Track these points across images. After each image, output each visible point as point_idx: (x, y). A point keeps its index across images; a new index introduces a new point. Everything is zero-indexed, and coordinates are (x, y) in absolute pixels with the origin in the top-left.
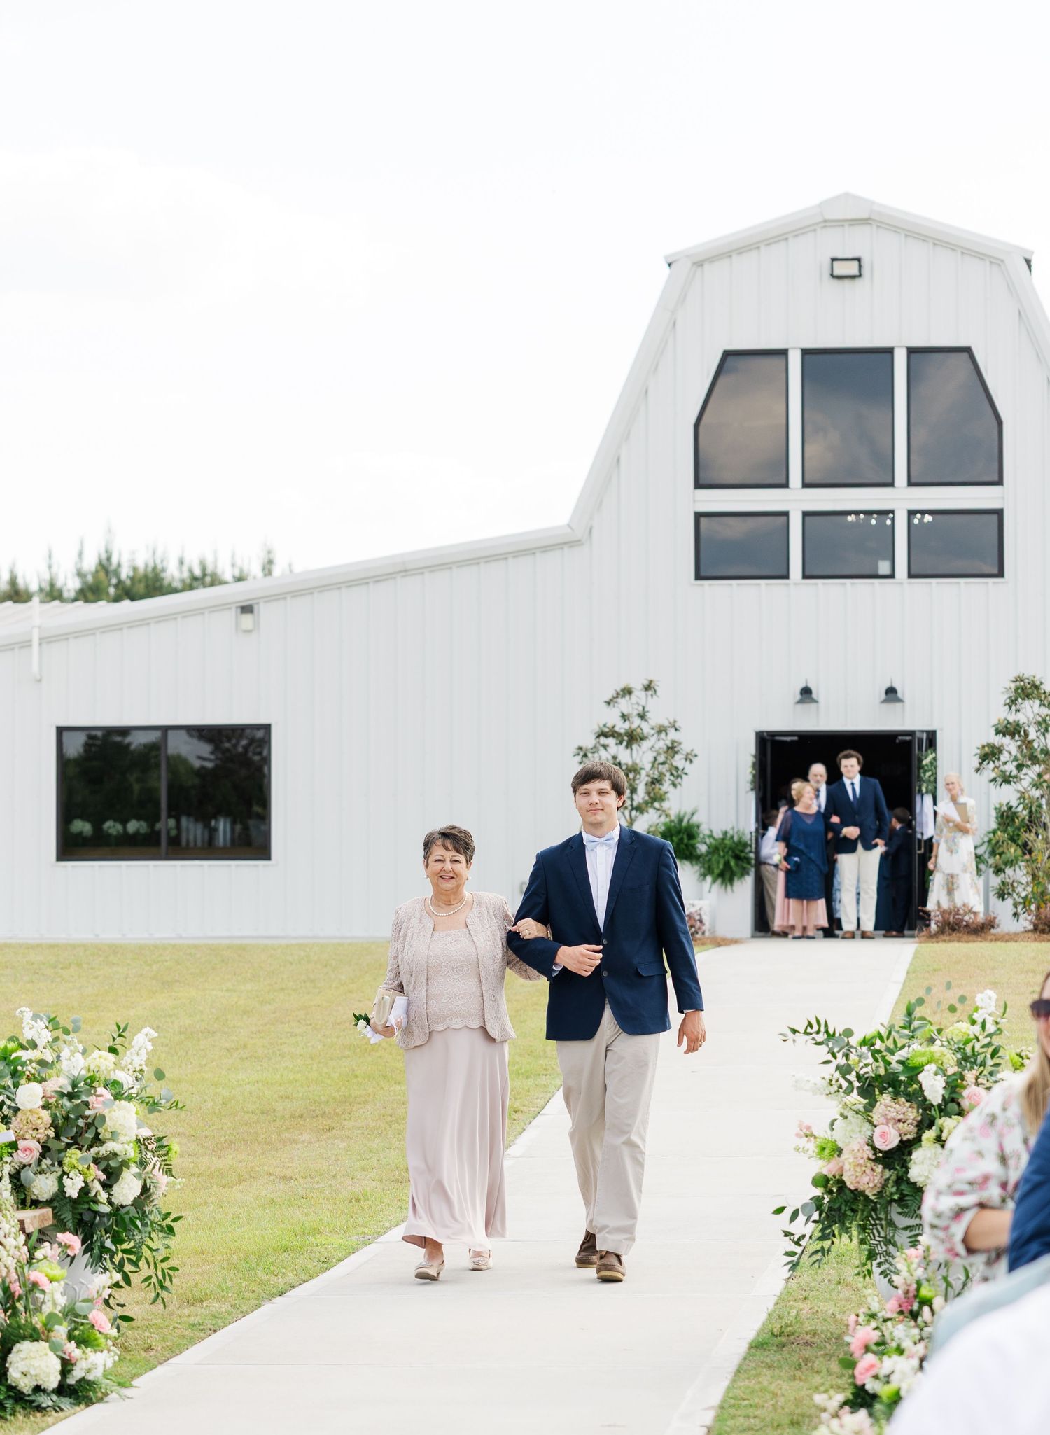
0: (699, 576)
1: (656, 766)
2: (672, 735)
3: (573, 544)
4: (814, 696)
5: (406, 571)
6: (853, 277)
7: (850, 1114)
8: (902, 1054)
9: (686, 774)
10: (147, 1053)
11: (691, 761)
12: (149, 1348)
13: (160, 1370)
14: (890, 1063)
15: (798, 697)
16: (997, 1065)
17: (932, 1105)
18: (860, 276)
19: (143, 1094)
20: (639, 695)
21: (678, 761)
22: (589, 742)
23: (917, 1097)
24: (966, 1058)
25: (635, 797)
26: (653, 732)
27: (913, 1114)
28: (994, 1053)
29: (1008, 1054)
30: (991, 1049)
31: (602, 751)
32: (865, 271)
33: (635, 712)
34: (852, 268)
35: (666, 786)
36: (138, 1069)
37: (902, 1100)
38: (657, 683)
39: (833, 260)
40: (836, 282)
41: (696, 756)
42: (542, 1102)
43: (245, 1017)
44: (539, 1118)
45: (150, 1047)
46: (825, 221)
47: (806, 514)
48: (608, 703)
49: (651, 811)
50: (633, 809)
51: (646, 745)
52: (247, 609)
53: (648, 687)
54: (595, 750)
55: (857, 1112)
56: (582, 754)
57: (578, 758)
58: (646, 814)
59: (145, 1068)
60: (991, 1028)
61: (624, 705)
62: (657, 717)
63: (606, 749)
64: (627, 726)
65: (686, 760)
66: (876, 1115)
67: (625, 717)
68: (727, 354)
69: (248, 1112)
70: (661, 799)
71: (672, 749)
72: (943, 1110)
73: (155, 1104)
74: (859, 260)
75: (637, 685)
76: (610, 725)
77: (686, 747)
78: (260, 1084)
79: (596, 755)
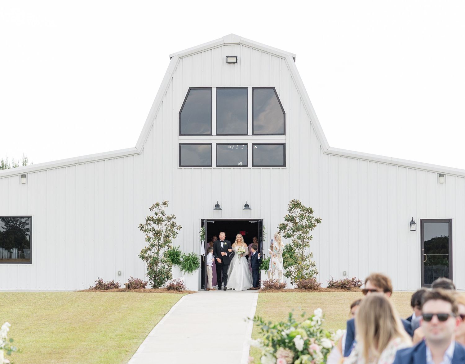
0: (180, 166)
1: (167, 231)
2: (173, 220)
3: (138, 154)
4: (220, 207)
5: (79, 163)
6: (235, 63)
7: (268, 354)
8: (288, 332)
9: (178, 234)
10: (7, 332)
11: (179, 230)
14: (282, 335)
15: (215, 207)
16: (321, 336)
17: (298, 351)
18: (237, 62)
19: (7, 347)
20: (162, 206)
21: (175, 229)
22: (144, 222)
23: (293, 347)
24: (311, 334)
25: (160, 242)
26: (166, 219)
27: (291, 354)
28: (321, 332)
29: (326, 332)
30: (319, 330)
31: (149, 226)
32: (238, 61)
33: (160, 212)
34: (234, 60)
35: (171, 238)
36: (4, 337)
37: (287, 349)
38: (168, 202)
39: (227, 57)
40: (228, 64)
41: (181, 227)
42: (136, 349)
43: (27, 318)
44: (135, 354)
45: (8, 330)
46: (224, 43)
47: (217, 144)
48: (151, 209)
49: (166, 247)
50: (159, 246)
51: (164, 223)
52: (23, 176)
53: (165, 204)
54: (146, 225)
55: (271, 353)
56: (141, 226)
57: (140, 228)
58: (164, 248)
59: (6, 337)
60: (319, 323)
61: (156, 210)
62: (168, 214)
63: (150, 225)
64: (157, 217)
65: (178, 229)
66: (278, 354)
67: (156, 214)
68: (191, 89)
69: (31, 352)
70: (169, 242)
71: (173, 225)
72: (302, 353)
73: (11, 350)
74: (236, 57)
75: (161, 203)
76: (151, 216)
77: (178, 224)
78: (35, 342)
79: (146, 227)
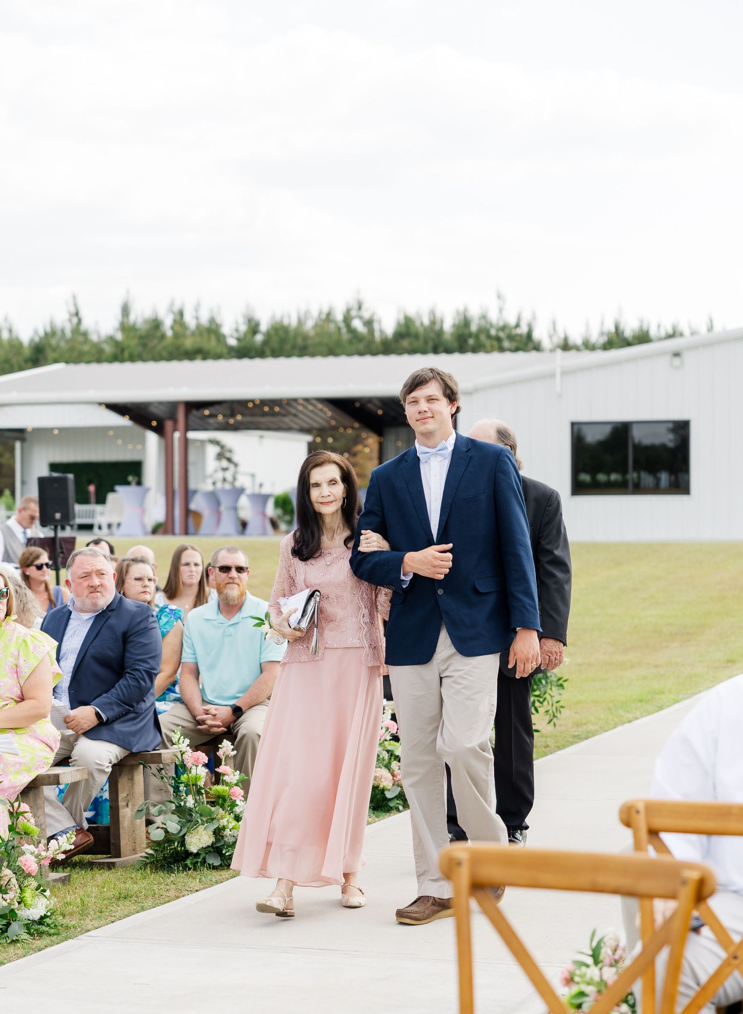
12: (547, 746)
13: (549, 757)
